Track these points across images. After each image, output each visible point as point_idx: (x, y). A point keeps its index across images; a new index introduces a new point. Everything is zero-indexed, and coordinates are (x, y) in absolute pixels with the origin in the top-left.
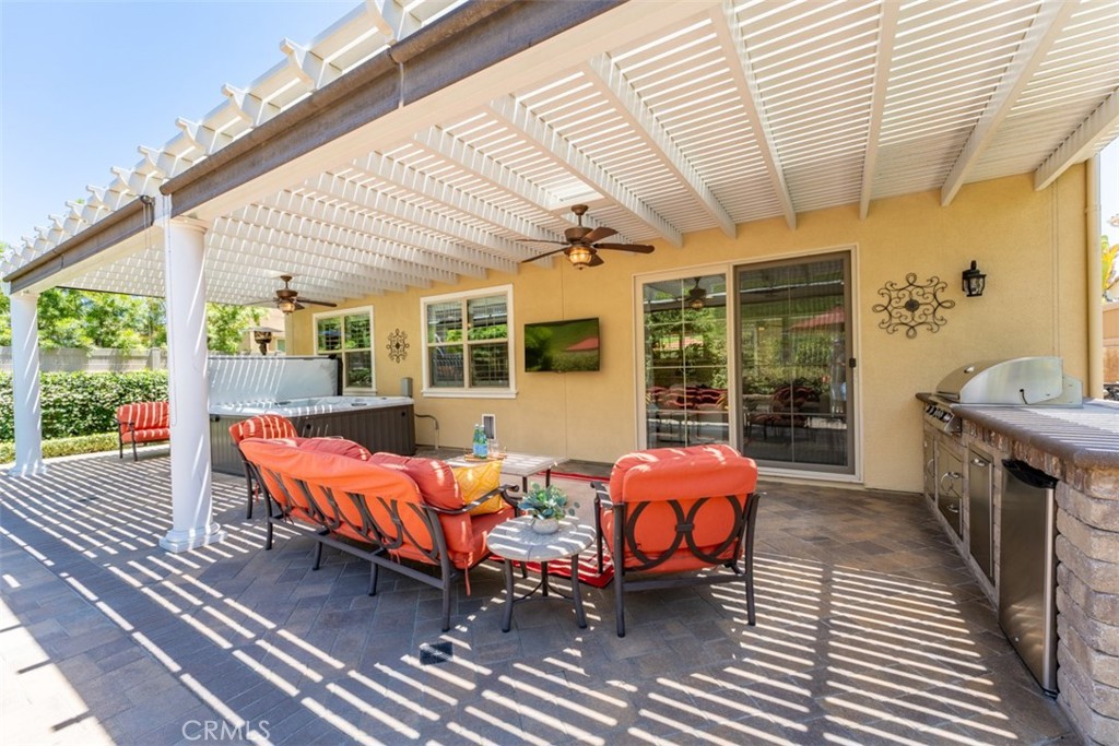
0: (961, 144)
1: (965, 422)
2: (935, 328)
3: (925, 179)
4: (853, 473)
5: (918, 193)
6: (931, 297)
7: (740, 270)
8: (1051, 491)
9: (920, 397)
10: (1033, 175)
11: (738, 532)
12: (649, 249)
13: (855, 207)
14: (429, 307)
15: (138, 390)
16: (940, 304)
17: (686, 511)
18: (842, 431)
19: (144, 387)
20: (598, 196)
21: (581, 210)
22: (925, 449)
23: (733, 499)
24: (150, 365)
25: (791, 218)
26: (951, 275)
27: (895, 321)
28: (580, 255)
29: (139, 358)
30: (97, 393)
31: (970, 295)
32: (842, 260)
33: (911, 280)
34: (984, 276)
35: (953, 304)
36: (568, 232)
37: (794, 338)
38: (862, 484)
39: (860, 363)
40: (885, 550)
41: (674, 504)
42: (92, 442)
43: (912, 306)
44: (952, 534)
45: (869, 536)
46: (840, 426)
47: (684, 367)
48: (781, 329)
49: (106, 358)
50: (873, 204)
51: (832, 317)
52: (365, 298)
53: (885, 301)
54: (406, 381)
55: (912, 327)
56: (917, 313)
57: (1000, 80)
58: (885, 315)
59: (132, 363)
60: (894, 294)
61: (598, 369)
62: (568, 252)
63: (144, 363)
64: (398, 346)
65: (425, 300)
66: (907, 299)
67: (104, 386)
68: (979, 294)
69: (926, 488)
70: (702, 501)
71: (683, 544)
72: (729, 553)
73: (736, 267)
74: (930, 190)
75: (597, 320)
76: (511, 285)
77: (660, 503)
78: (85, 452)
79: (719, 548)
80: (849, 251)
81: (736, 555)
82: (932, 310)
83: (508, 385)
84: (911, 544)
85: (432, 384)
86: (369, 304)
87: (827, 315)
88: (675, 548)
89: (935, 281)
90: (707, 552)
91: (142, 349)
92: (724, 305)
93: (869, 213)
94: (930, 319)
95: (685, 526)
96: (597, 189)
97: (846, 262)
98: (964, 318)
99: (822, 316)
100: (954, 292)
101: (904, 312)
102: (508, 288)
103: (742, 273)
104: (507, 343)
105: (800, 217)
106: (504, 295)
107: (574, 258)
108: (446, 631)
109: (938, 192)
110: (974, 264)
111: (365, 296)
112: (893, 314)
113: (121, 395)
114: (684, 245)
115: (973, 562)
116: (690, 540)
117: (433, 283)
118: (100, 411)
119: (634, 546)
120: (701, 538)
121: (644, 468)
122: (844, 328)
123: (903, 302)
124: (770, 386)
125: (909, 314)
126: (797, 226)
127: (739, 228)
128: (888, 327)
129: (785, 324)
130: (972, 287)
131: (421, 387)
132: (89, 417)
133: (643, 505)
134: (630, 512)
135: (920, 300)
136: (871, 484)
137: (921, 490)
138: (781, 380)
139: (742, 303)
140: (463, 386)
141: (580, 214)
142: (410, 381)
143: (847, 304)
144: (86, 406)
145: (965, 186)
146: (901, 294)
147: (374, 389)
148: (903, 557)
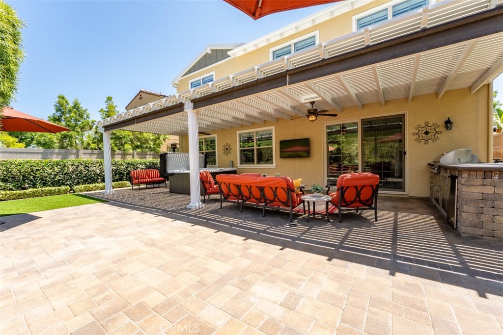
0: (443, 80)
1: (441, 169)
2: (435, 140)
3: (432, 90)
4: (405, 191)
5: (430, 94)
6: (434, 130)
7: (364, 120)
8: (457, 180)
9: (429, 164)
10: (470, 88)
11: (373, 196)
12: (335, 115)
13: (407, 99)
14: (240, 135)
15: (131, 166)
16: (437, 132)
17: (359, 189)
18: (401, 182)
19: (133, 165)
20: (320, 99)
21: (312, 103)
22: (431, 182)
23: (372, 186)
24: (133, 157)
25: (383, 103)
26: (441, 122)
27: (420, 138)
28: (312, 118)
29: (130, 154)
30: (119, 167)
31: (447, 129)
32: (402, 117)
33: (427, 124)
34: (452, 123)
35: (441, 132)
36: (308, 110)
37: (379, 146)
38: (408, 195)
39: (407, 153)
40: (415, 209)
41: (356, 187)
42: (119, 184)
43: (427, 133)
44: (437, 205)
45: (410, 206)
46: (400, 180)
47: (342, 155)
48: (374, 142)
49: (120, 154)
50: (413, 98)
51: (397, 137)
52: (214, 131)
53: (417, 131)
54: (231, 163)
55: (427, 140)
56: (429, 135)
57: (463, 48)
58: (417, 136)
59: (128, 156)
60: (420, 129)
61: (309, 157)
62: (308, 117)
63: (131, 156)
64: (227, 149)
65: (238, 132)
66: (425, 131)
67: (121, 164)
68: (451, 129)
69: (431, 195)
70: (364, 186)
71: (358, 199)
72: (370, 202)
73: (362, 120)
74: (434, 93)
75: (309, 139)
76: (274, 127)
77: (352, 187)
78: (117, 188)
79: (368, 201)
80: (404, 114)
81: (372, 203)
82: (434, 134)
83: (272, 163)
84: (423, 208)
85: (241, 163)
86: (215, 134)
87: (394, 136)
88: (355, 201)
89: (435, 124)
90: (364, 202)
91: (131, 151)
92: (357, 132)
93: (412, 101)
94: (433, 137)
95: (358, 194)
96: (320, 96)
97: (403, 117)
98: (445, 137)
99: (391, 136)
100: (442, 128)
101: (424, 135)
102: (273, 128)
103: (364, 122)
104: (272, 148)
105: (386, 102)
106: (272, 130)
107: (311, 119)
108: (291, 222)
109: (437, 94)
110: (449, 118)
111: (214, 130)
112: (420, 136)
113: (127, 168)
114: (342, 112)
115: (443, 210)
116: (359, 198)
117: (242, 125)
118: (120, 173)
119: (344, 199)
120: (363, 197)
121: (348, 177)
122: (402, 141)
123: (424, 132)
124: (368, 166)
125: (425, 136)
126: (385, 105)
127: (363, 106)
128: (418, 140)
129: (376, 140)
130: (448, 126)
131: (237, 165)
132: (117, 176)
133: (348, 187)
134: (345, 188)
135: (430, 131)
136: (411, 195)
137: (429, 196)
138: (374, 162)
139: (364, 131)
140: (254, 163)
141: (312, 104)
142: (233, 162)
143: (403, 132)
144: (116, 171)
145: (446, 92)
146: (423, 129)
147: (217, 165)
148: (421, 210)
